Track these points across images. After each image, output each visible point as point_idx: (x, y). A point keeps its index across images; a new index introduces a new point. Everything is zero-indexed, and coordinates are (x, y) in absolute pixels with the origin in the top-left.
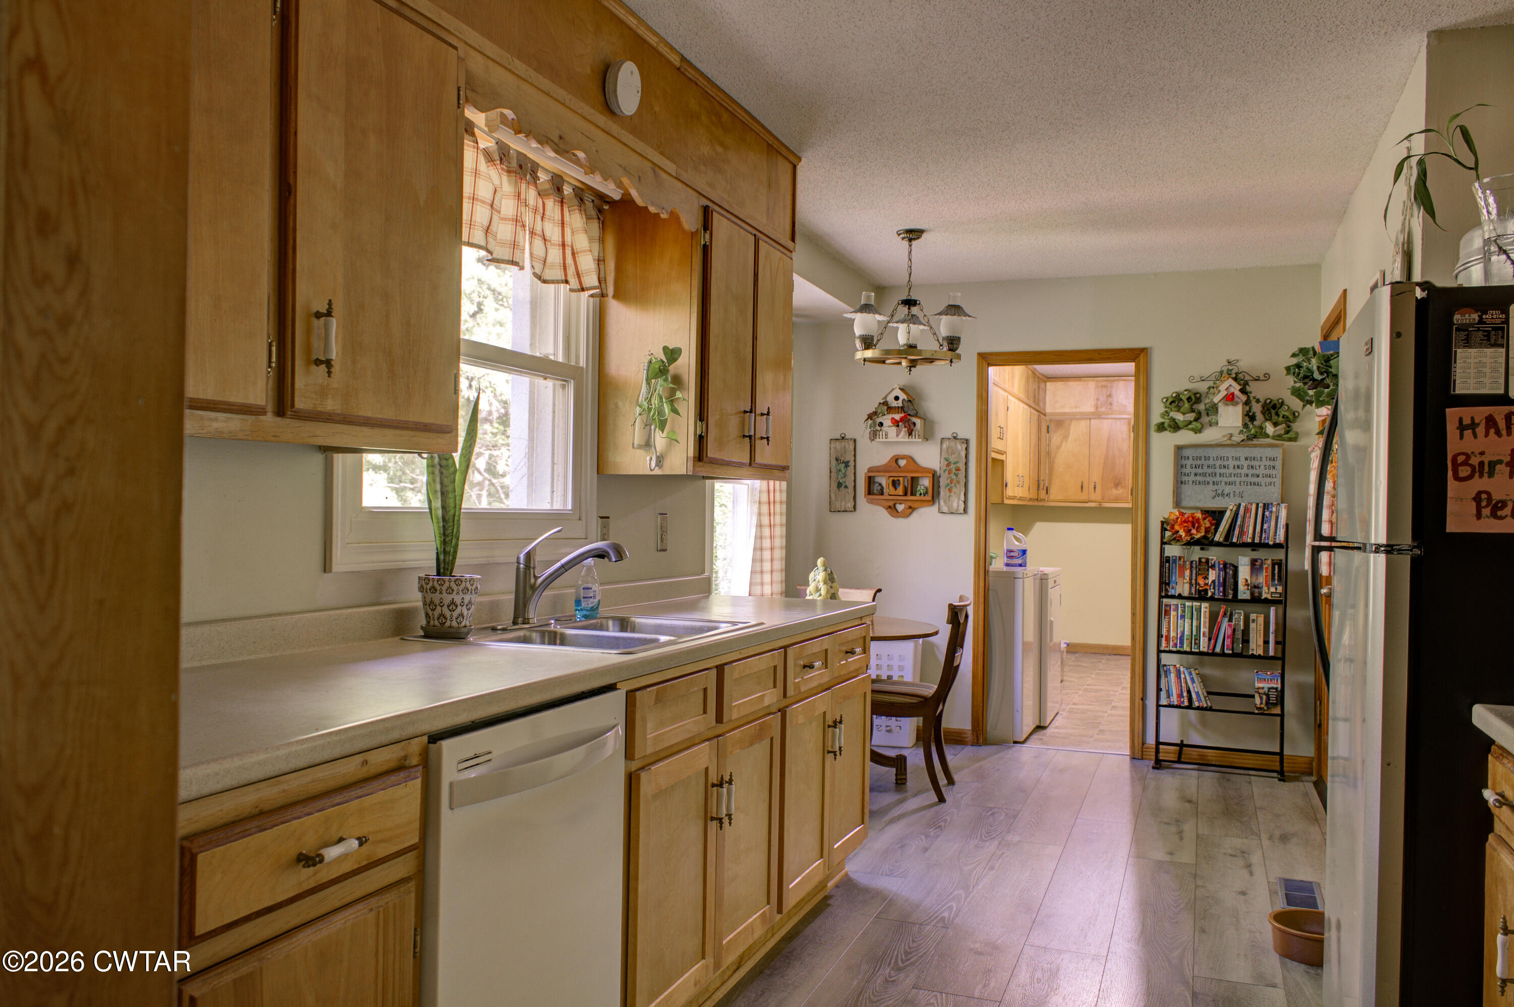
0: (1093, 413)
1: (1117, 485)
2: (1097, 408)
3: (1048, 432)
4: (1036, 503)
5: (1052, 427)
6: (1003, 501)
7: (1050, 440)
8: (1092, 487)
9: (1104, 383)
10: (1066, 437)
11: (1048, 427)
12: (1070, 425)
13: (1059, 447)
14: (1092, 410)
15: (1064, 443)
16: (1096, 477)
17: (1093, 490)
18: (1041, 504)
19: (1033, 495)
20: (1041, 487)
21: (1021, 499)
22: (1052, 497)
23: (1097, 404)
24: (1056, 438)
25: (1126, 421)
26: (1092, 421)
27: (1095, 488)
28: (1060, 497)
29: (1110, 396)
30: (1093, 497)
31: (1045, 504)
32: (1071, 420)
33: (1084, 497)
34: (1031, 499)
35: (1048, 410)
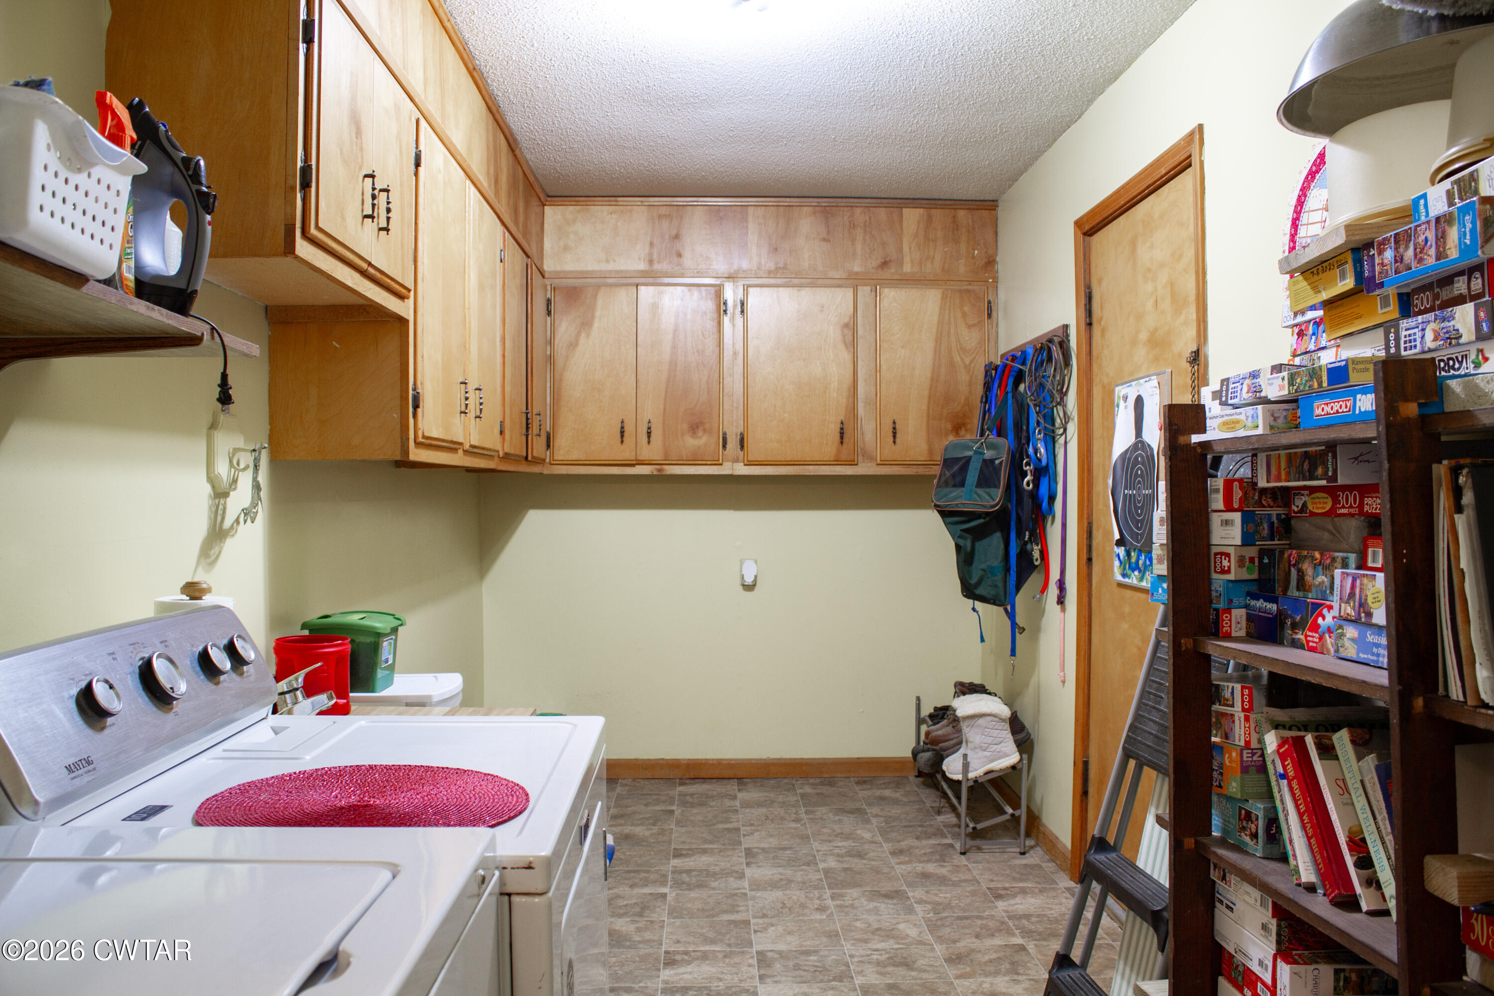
0: (644, 274)
1: (694, 428)
2: (651, 262)
3: (549, 313)
4: (524, 468)
5: (558, 304)
6: (406, 451)
7: (553, 332)
8: (643, 431)
9: (663, 211)
10: (586, 324)
11: (549, 302)
12: (595, 297)
13: (573, 345)
14: (642, 266)
15: (583, 335)
16: (651, 410)
17: (645, 439)
18: (536, 469)
19: (513, 444)
20: (535, 429)
21: (474, 451)
22: (560, 455)
23: (651, 254)
24: (565, 328)
25: (712, 290)
26: (642, 289)
27: (649, 434)
28: (575, 455)
29: (677, 237)
30: (646, 453)
31: (546, 472)
32: (598, 287)
33: (626, 453)
34: (507, 457)
35: (549, 265)
